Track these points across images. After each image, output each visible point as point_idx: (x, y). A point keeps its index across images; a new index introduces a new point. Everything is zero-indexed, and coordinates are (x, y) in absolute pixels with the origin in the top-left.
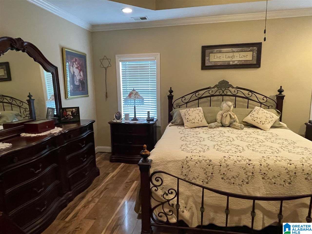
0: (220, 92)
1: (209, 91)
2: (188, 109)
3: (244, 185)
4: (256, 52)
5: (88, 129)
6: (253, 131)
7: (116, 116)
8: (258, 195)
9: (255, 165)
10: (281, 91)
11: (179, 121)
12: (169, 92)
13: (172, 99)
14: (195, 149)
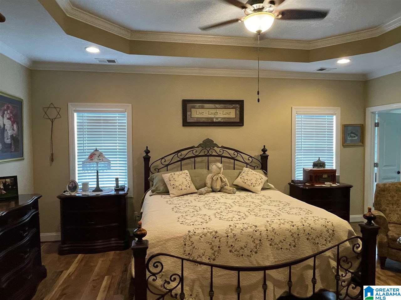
0: (205, 152)
1: (193, 150)
2: (172, 173)
3: (253, 256)
4: (239, 110)
5: (31, 208)
6: (246, 194)
7: (69, 187)
8: (268, 264)
9: (261, 231)
10: (264, 150)
11: (162, 188)
12: (144, 152)
13: (149, 161)
14: (195, 221)
